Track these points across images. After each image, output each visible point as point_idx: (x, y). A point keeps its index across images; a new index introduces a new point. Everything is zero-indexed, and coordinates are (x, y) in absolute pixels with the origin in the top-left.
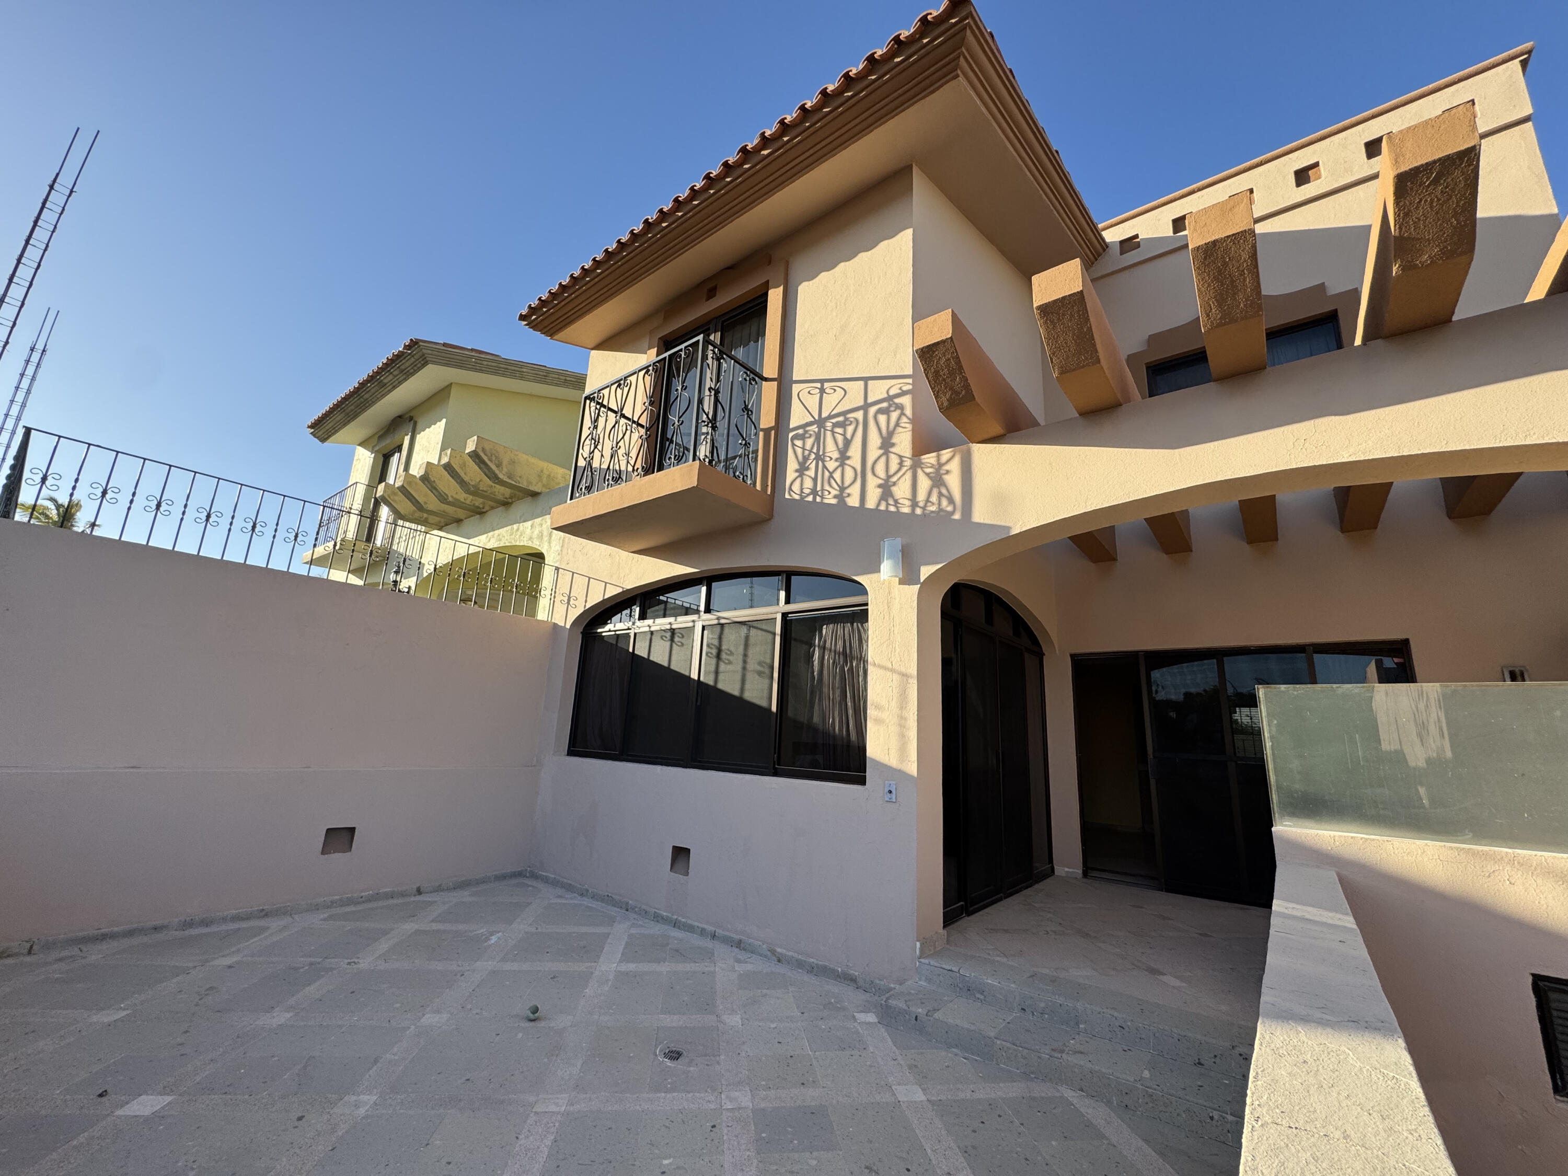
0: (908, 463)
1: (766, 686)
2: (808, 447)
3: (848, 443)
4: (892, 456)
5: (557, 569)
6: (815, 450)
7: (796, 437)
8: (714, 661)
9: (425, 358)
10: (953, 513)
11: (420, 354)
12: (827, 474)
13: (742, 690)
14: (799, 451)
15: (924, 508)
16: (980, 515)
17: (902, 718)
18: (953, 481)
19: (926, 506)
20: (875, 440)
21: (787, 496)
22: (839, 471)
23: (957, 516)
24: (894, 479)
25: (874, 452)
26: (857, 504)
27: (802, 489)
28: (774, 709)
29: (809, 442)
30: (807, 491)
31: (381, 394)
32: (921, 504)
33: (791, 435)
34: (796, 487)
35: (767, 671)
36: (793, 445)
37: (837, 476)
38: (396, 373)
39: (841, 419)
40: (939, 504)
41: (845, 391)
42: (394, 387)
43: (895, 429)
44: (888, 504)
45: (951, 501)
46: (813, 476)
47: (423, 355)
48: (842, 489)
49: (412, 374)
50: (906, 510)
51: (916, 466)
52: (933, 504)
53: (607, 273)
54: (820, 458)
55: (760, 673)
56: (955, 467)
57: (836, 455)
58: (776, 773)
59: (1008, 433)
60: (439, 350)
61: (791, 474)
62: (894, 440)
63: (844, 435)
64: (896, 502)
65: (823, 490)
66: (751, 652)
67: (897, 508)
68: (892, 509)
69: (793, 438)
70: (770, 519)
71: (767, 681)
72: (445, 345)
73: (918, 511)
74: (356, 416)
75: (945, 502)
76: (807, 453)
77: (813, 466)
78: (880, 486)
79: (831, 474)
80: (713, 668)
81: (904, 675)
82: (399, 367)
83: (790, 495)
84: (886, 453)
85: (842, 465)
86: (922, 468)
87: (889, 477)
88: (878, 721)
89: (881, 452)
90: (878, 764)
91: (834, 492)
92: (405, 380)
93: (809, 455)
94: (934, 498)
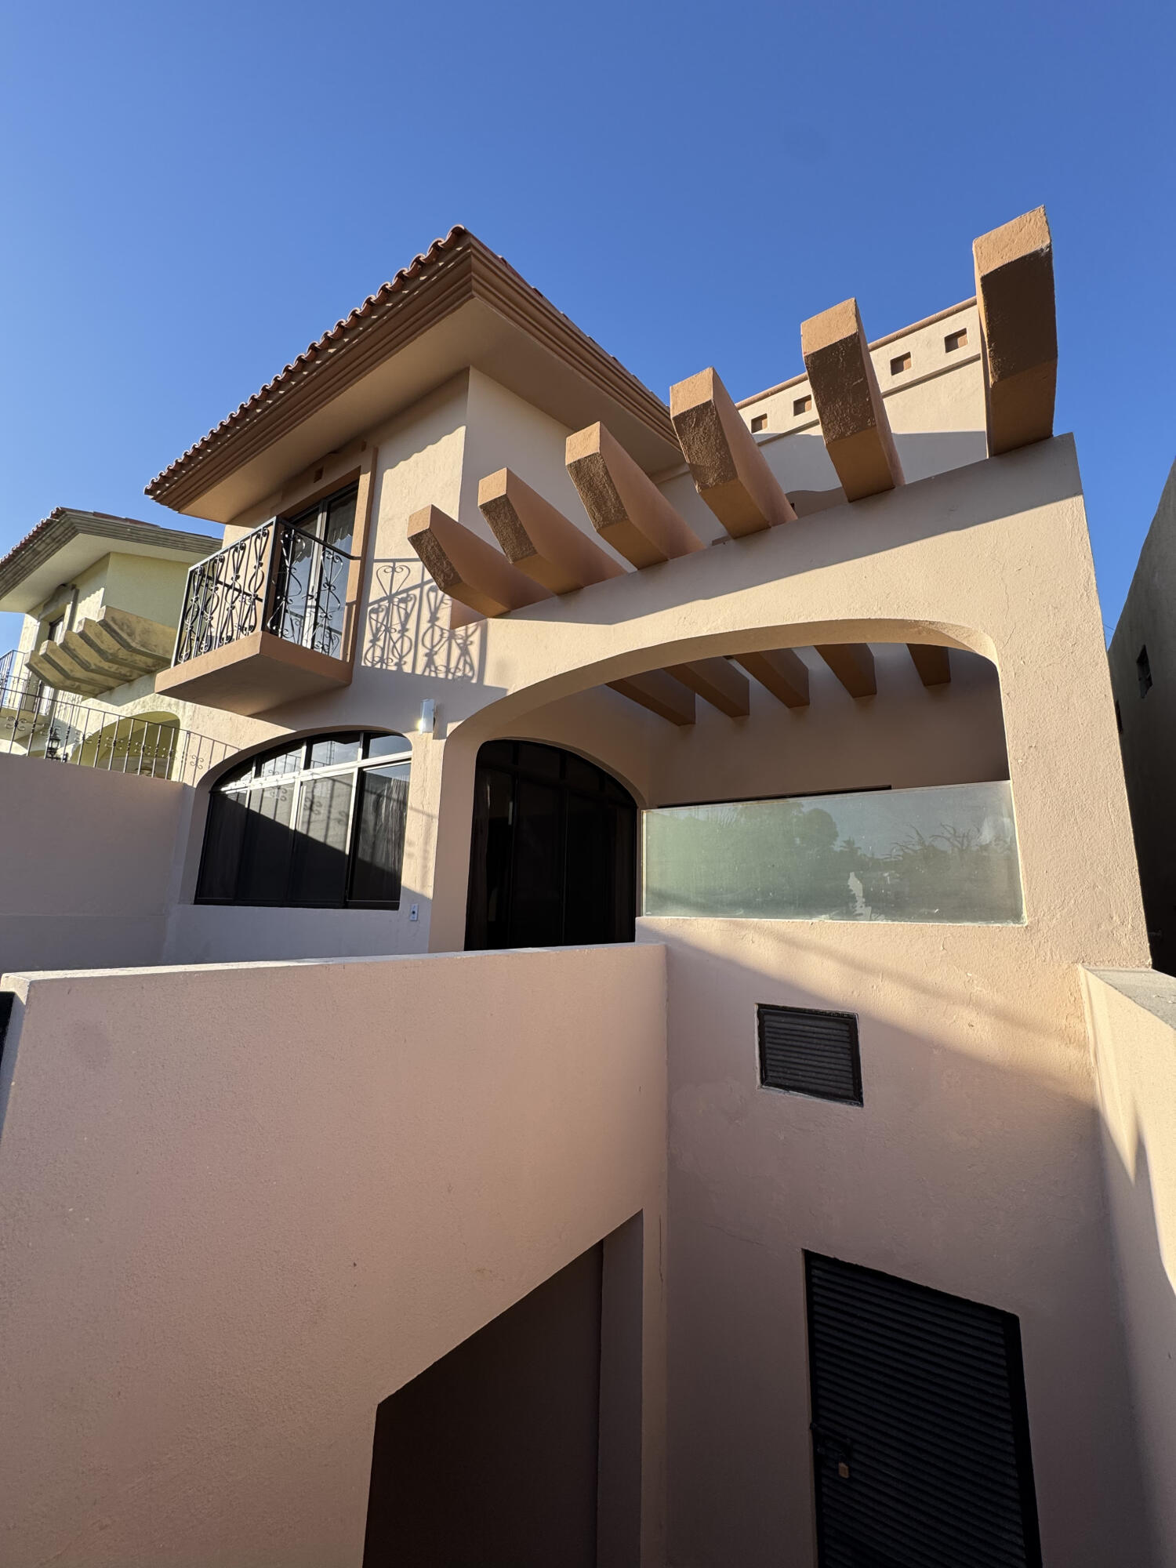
0: (446, 635)
1: (343, 833)
2: (380, 620)
3: (408, 616)
4: (436, 628)
5: (189, 733)
6: (385, 623)
7: (372, 611)
8: (308, 812)
9: (74, 528)
10: (472, 678)
11: (68, 523)
12: (392, 644)
13: (326, 836)
14: (374, 623)
15: (454, 674)
16: (488, 681)
17: (426, 851)
18: (474, 650)
19: (455, 672)
20: (426, 615)
21: (363, 664)
22: (400, 641)
23: (474, 681)
24: (436, 649)
25: (424, 625)
26: (410, 671)
27: (373, 657)
28: (347, 852)
29: (382, 615)
30: (377, 659)
31: (37, 562)
32: (452, 671)
33: (369, 609)
34: (369, 656)
35: (345, 819)
36: (370, 618)
37: (398, 645)
38: (48, 541)
39: (404, 595)
40: (464, 670)
41: (409, 569)
42: (49, 556)
43: (440, 604)
44: (431, 671)
45: (472, 668)
46: (382, 645)
47: (72, 524)
48: (401, 657)
49: (65, 543)
50: (442, 675)
51: (452, 636)
52: (460, 670)
53: (216, 453)
54: (388, 630)
55: (339, 821)
56: (476, 638)
57: (399, 628)
58: (346, 906)
59: (513, 609)
60: (89, 520)
61: (367, 645)
62: (438, 615)
63: (405, 609)
64: (436, 668)
65: (388, 658)
66: (334, 803)
67: (436, 673)
68: (433, 674)
69: (371, 612)
70: (349, 685)
71: (344, 828)
72: (95, 514)
73: (450, 676)
74: (15, 584)
75: (468, 668)
76: (379, 625)
77: (382, 637)
78: (426, 655)
79: (394, 643)
80: (306, 819)
81: (430, 816)
82: (50, 535)
83: (365, 663)
84: (432, 627)
85: (402, 636)
86: (455, 639)
87: (433, 647)
88: (411, 855)
89: (429, 625)
90: (408, 891)
91: (396, 660)
92: (58, 548)
93: (381, 627)
94: (461, 666)
